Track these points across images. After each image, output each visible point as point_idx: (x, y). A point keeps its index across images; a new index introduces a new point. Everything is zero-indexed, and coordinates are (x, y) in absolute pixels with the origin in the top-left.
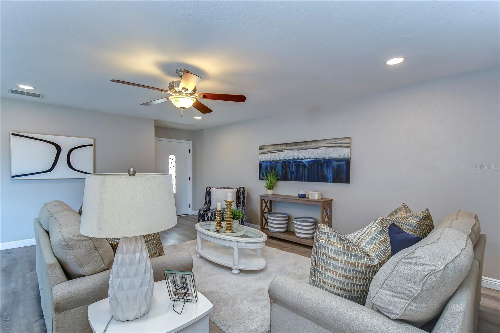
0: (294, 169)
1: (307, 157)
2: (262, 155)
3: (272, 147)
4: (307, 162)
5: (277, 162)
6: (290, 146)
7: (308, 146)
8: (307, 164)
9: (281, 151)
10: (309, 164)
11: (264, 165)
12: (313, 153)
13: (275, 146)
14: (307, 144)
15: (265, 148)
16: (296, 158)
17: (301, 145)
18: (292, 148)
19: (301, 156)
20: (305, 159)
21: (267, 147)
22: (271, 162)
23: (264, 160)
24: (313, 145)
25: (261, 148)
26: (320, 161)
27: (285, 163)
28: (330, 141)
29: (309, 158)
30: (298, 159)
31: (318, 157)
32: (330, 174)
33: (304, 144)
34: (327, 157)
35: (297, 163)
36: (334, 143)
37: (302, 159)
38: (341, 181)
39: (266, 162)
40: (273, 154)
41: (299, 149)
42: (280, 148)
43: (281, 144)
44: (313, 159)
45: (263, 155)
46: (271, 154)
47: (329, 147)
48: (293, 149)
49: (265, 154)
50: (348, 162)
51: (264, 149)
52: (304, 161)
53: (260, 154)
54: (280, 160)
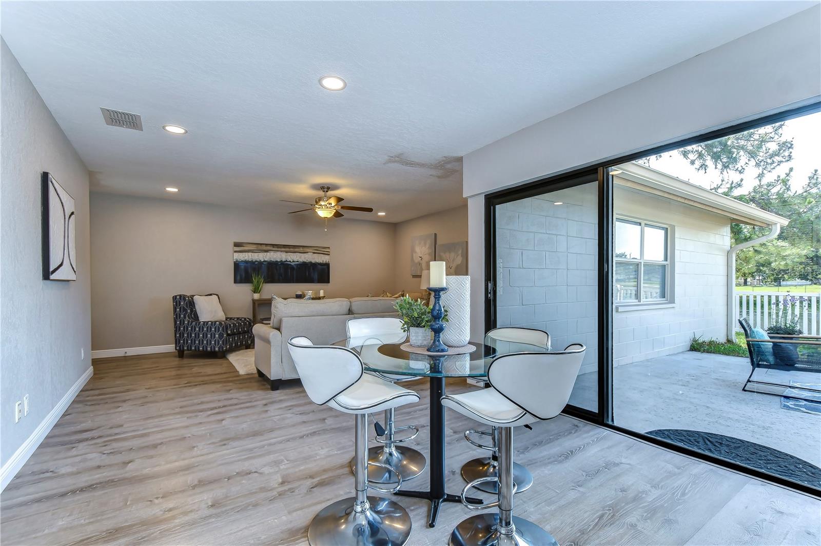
0: (282, 271)
1: (296, 260)
2: (240, 254)
3: (255, 246)
4: (295, 265)
5: (261, 263)
6: (278, 248)
7: (296, 250)
8: (295, 266)
9: (266, 251)
10: (297, 267)
11: (242, 266)
12: (301, 257)
13: (259, 245)
14: (295, 248)
15: (244, 245)
16: (284, 260)
17: (289, 248)
18: (279, 249)
19: (289, 259)
20: (293, 261)
21: (247, 245)
22: (252, 263)
23: (243, 259)
24: (301, 249)
25: (237, 245)
26: (308, 265)
27: (272, 265)
28: (316, 248)
29: (298, 261)
30: (286, 261)
31: (305, 261)
32: (316, 276)
34: (313, 261)
35: (284, 265)
36: (318, 250)
37: (290, 261)
38: (323, 282)
39: (246, 262)
40: (256, 254)
41: (287, 252)
42: (264, 248)
43: (266, 244)
44: (301, 262)
45: (241, 254)
46: (253, 254)
47: (314, 253)
48: (281, 251)
49: (244, 253)
50: (327, 266)
51: (244, 247)
52: (293, 264)
53: (235, 252)
54: (265, 261)
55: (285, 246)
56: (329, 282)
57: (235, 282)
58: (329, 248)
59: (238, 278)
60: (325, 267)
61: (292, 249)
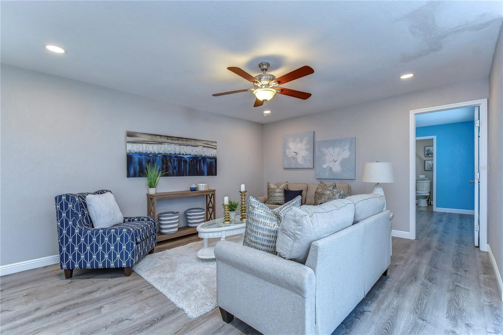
0: (176, 164)
1: (188, 153)
2: (133, 144)
3: (149, 137)
4: (188, 158)
5: (155, 155)
6: (172, 140)
7: (189, 143)
8: (188, 160)
9: (161, 143)
10: (189, 159)
11: (136, 159)
12: (193, 150)
13: (153, 137)
14: (188, 141)
15: (138, 135)
16: (177, 153)
17: (183, 141)
18: (173, 142)
19: (182, 152)
20: (186, 154)
21: (141, 136)
22: (147, 155)
23: (136, 150)
24: (193, 143)
25: (130, 135)
27: (166, 158)
28: (205, 142)
29: (190, 155)
30: (180, 154)
31: (196, 154)
33: (185, 141)
34: (203, 155)
35: (179, 159)
36: (208, 144)
37: (183, 154)
38: (212, 175)
39: (140, 154)
40: (150, 146)
41: (180, 145)
42: (158, 139)
43: (161, 136)
44: (193, 155)
45: (135, 145)
46: (147, 145)
47: (204, 147)
48: (175, 144)
49: (138, 144)
51: (136, 137)
52: (185, 157)
53: (128, 142)
54: (160, 154)
55: (179, 138)
56: (216, 175)
57: (129, 176)
58: (216, 142)
59: (132, 172)
60: (213, 160)
61: (185, 142)
